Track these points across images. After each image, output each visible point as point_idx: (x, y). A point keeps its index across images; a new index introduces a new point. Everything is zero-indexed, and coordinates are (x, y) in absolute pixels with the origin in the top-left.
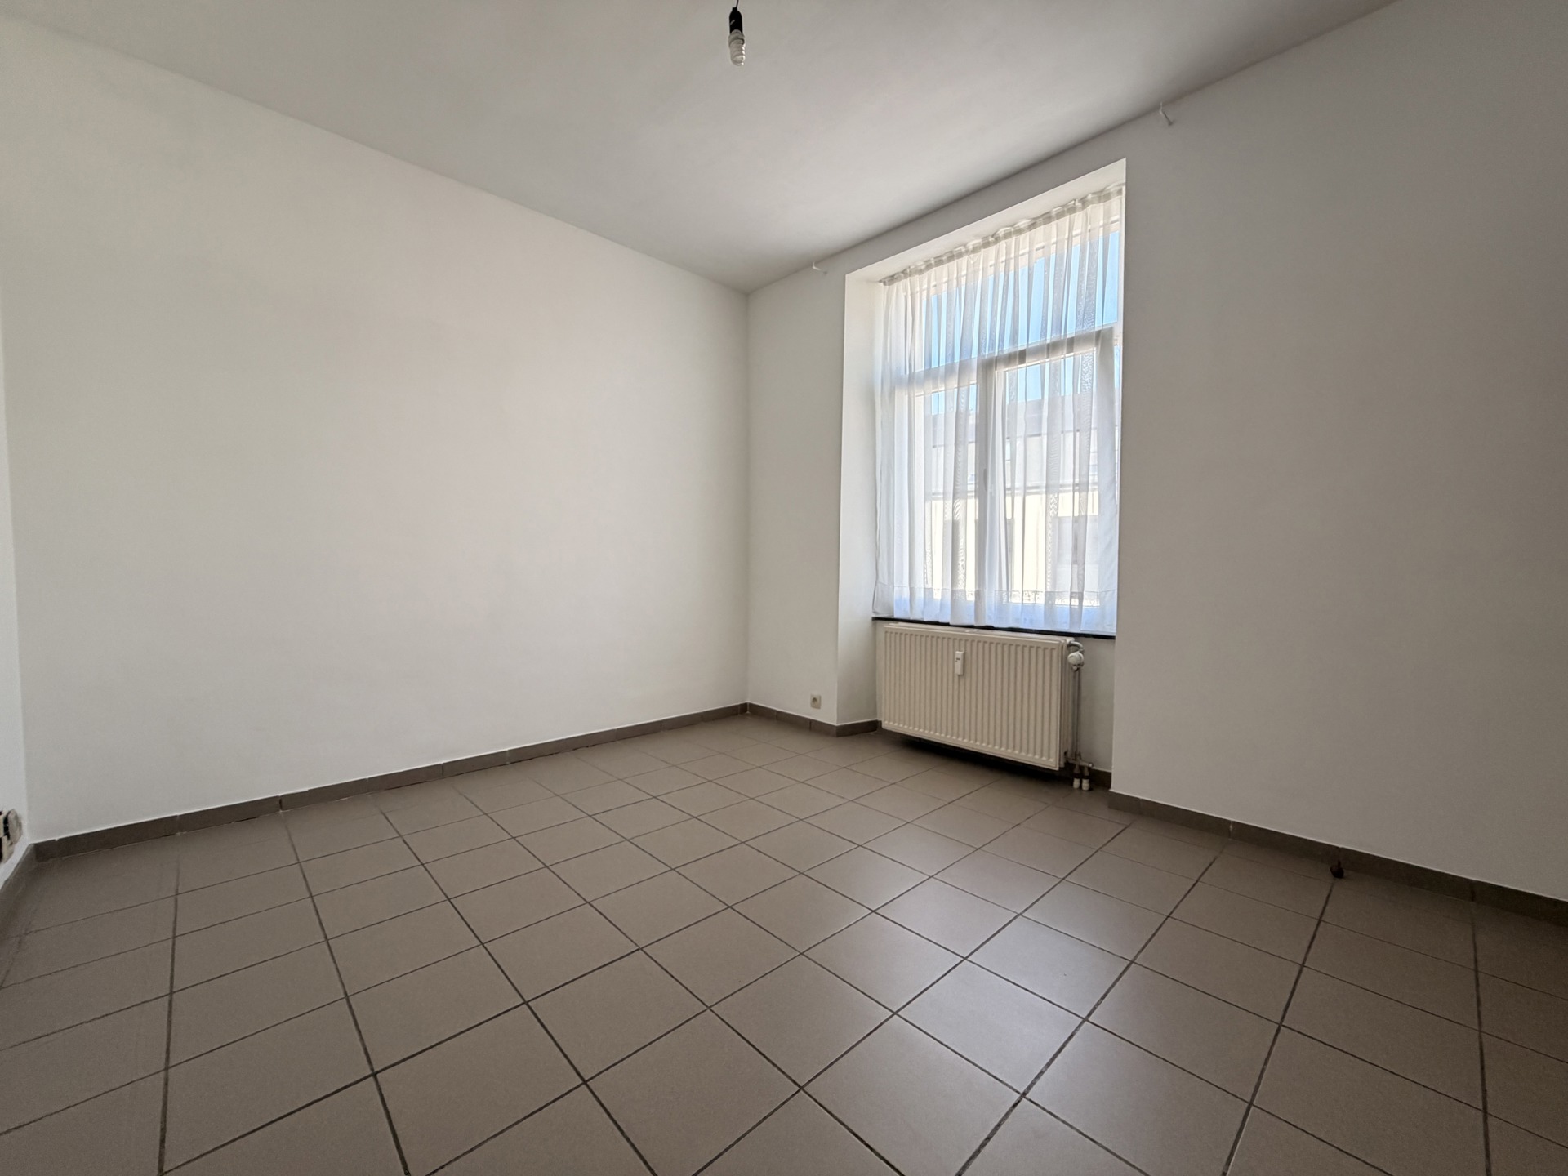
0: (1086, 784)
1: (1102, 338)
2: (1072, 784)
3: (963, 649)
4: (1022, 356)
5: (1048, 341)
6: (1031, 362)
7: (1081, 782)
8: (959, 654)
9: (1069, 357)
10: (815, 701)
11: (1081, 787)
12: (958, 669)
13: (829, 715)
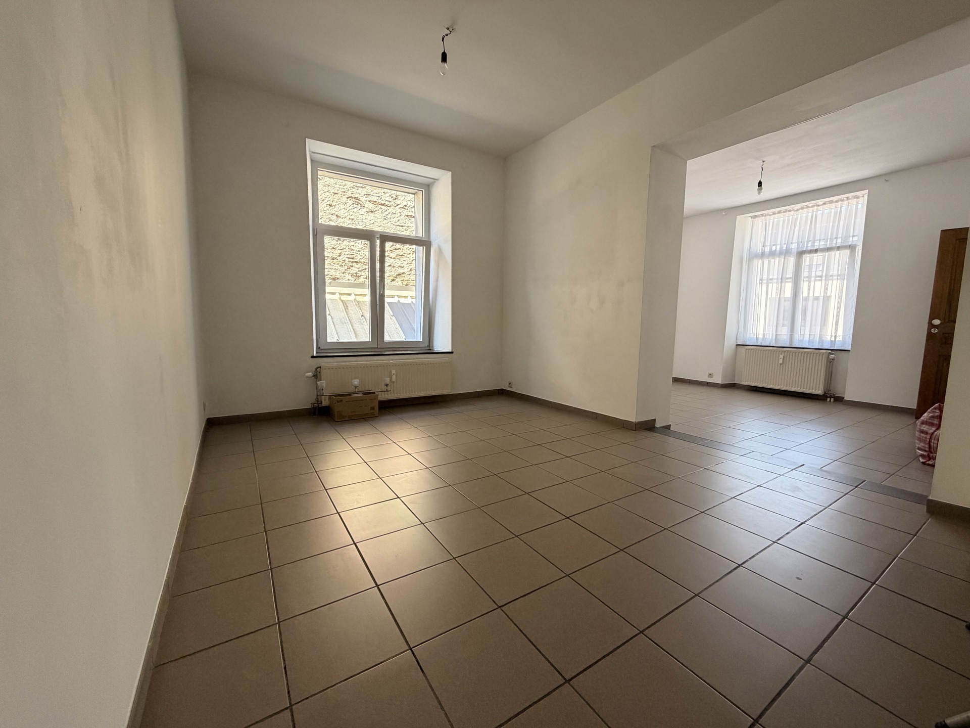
0: (832, 399)
1: (852, 248)
2: (826, 400)
3: (783, 354)
4: (816, 251)
5: (828, 247)
6: (819, 254)
7: (830, 399)
8: (782, 356)
9: (838, 253)
10: (710, 375)
11: (830, 401)
12: (781, 361)
13: (718, 380)
